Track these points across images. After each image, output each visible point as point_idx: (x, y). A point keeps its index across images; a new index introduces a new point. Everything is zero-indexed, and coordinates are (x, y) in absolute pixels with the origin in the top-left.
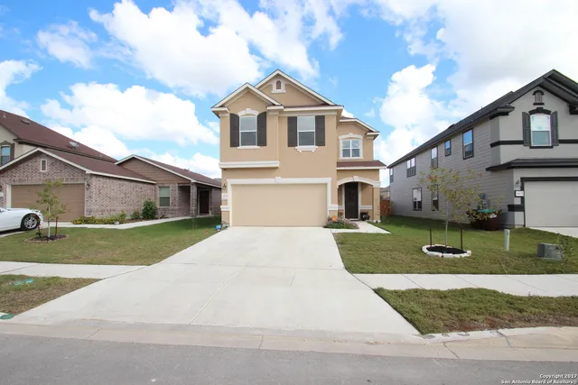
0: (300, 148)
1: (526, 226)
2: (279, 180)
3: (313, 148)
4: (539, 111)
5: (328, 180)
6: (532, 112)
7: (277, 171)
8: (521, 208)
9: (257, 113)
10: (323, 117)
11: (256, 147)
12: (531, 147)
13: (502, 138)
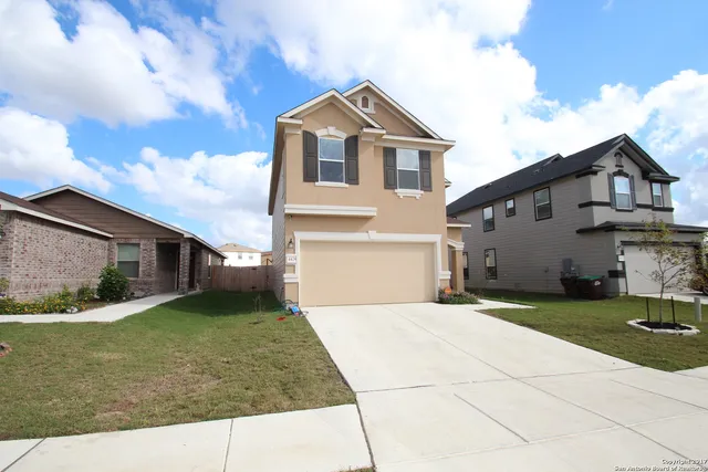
0: (401, 192)
1: (630, 293)
2: (374, 236)
3: (418, 193)
4: (620, 173)
5: (437, 238)
6: (615, 174)
7: (370, 223)
8: (623, 274)
9: (344, 136)
10: (428, 153)
11: (343, 185)
12: (618, 210)
13: (595, 199)
